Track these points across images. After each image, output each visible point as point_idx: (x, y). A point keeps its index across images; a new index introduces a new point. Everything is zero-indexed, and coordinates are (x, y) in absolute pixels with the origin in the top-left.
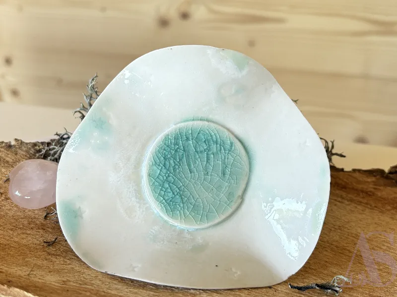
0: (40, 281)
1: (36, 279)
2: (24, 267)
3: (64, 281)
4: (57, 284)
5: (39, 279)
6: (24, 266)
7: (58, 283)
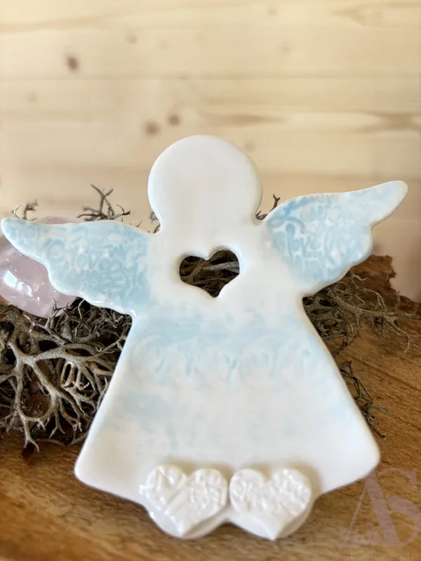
0: (83, 534)
1: (75, 531)
2: (61, 495)
3: (123, 541)
4: (109, 548)
5: (83, 529)
6: (62, 490)
7: (112, 543)
